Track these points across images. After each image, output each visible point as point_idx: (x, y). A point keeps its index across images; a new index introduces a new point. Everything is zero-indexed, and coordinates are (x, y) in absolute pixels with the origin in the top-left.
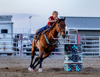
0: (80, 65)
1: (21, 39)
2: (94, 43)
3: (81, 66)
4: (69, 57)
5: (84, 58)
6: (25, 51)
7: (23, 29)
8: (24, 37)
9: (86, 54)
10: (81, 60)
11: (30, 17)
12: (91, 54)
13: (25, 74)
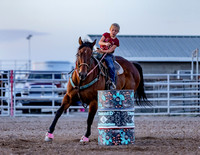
0: (129, 133)
1: (12, 82)
2: (157, 88)
3: (132, 134)
4: (107, 116)
5: (138, 118)
6: (20, 106)
7: (15, 61)
8: (17, 77)
9: (142, 111)
10: (131, 122)
11: (29, 37)
12: (151, 111)
13: (21, 150)
